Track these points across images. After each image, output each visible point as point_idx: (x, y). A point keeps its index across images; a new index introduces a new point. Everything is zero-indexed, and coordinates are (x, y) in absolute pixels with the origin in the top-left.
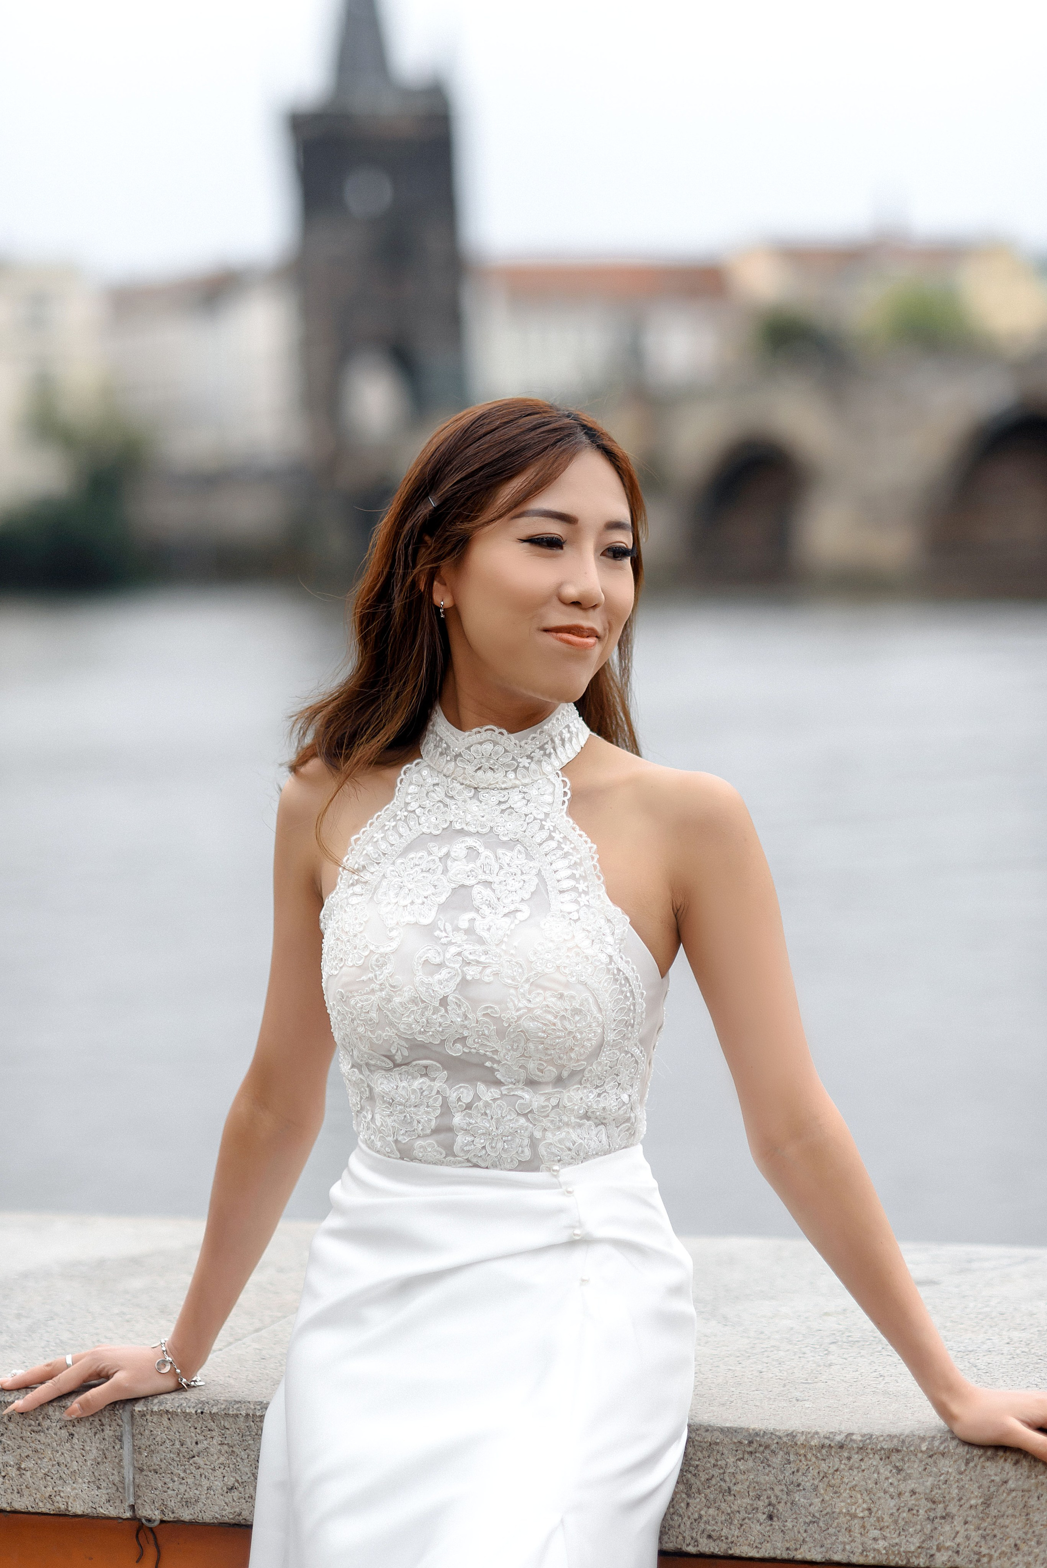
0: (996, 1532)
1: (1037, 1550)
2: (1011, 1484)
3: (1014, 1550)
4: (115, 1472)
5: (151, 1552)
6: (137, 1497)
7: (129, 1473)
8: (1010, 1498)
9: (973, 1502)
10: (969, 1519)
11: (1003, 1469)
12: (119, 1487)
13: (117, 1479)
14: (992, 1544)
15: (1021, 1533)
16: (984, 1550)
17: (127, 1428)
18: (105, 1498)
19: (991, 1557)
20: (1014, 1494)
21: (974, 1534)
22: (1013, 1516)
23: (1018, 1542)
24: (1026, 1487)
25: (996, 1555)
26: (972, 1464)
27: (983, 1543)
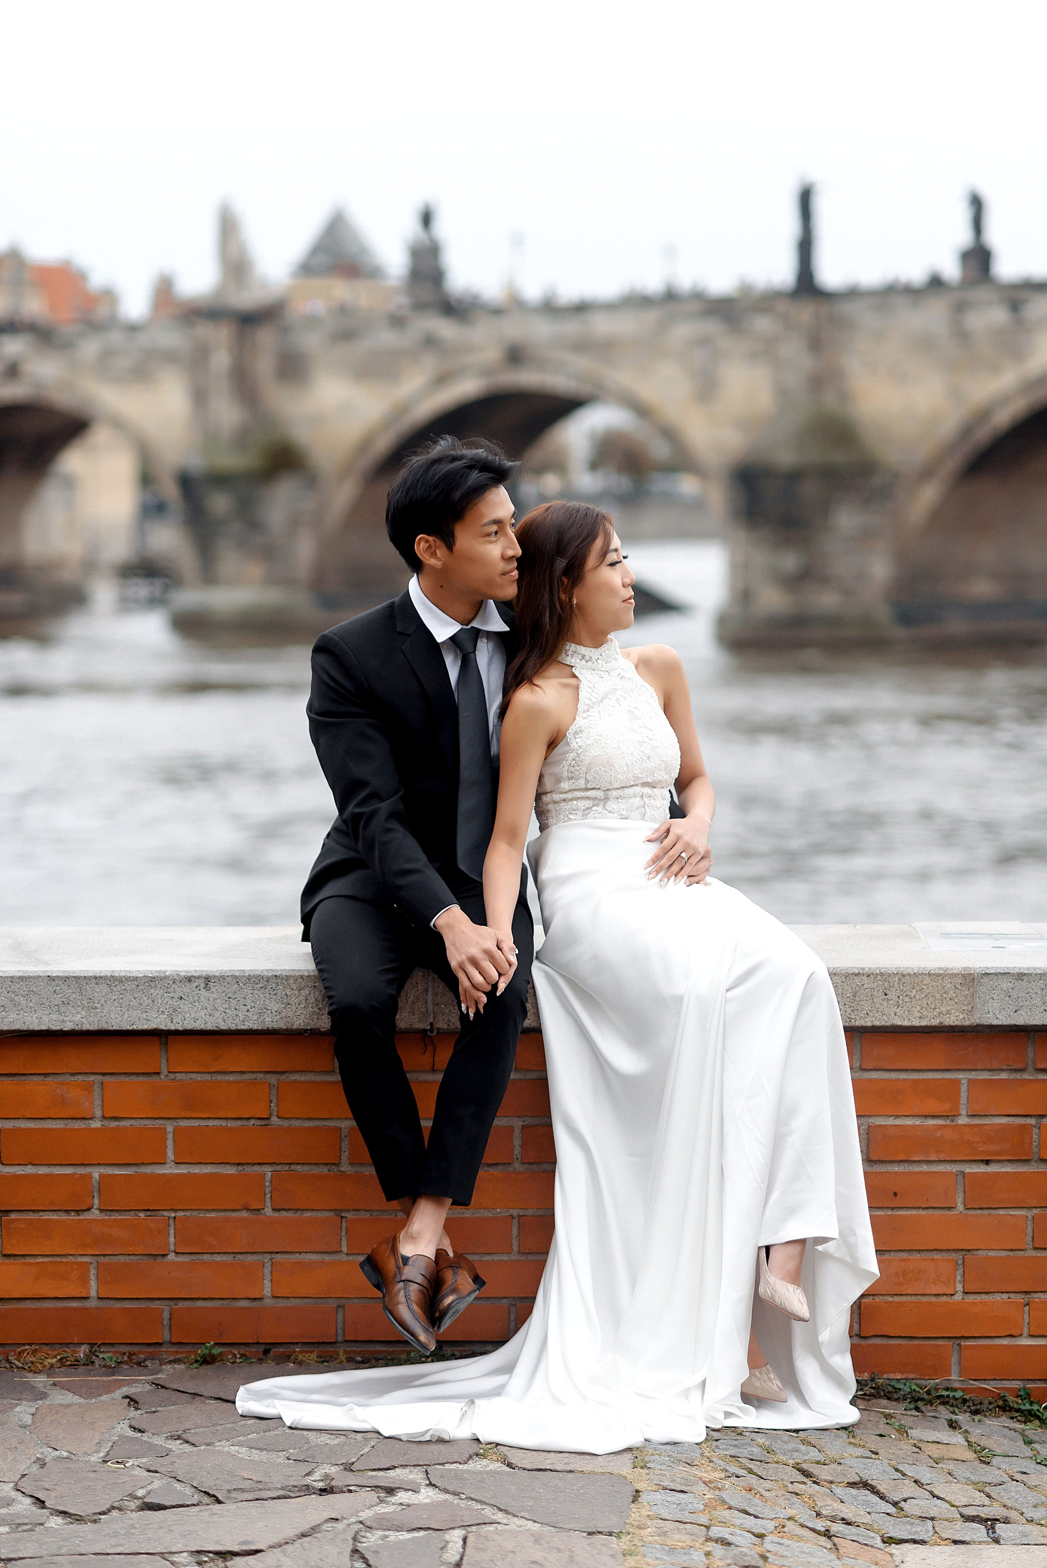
0: (858, 1008)
1: (876, 1015)
2: (866, 986)
3: (866, 1016)
4: (423, 1006)
5: (430, 1048)
6: (435, 1017)
7: (431, 1007)
8: (865, 992)
9: (848, 995)
10: (846, 1003)
11: (862, 979)
12: (425, 1014)
13: (423, 1009)
14: (856, 1013)
15: (870, 1008)
16: (853, 1017)
17: (430, 984)
18: (417, 1019)
19: (856, 1019)
20: (867, 990)
21: (848, 1009)
22: (866, 1000)
23: (868, 1012)
24: (872, 987)
25: (858, 1018)
26: (848, 978)
27: (852, 1014)
